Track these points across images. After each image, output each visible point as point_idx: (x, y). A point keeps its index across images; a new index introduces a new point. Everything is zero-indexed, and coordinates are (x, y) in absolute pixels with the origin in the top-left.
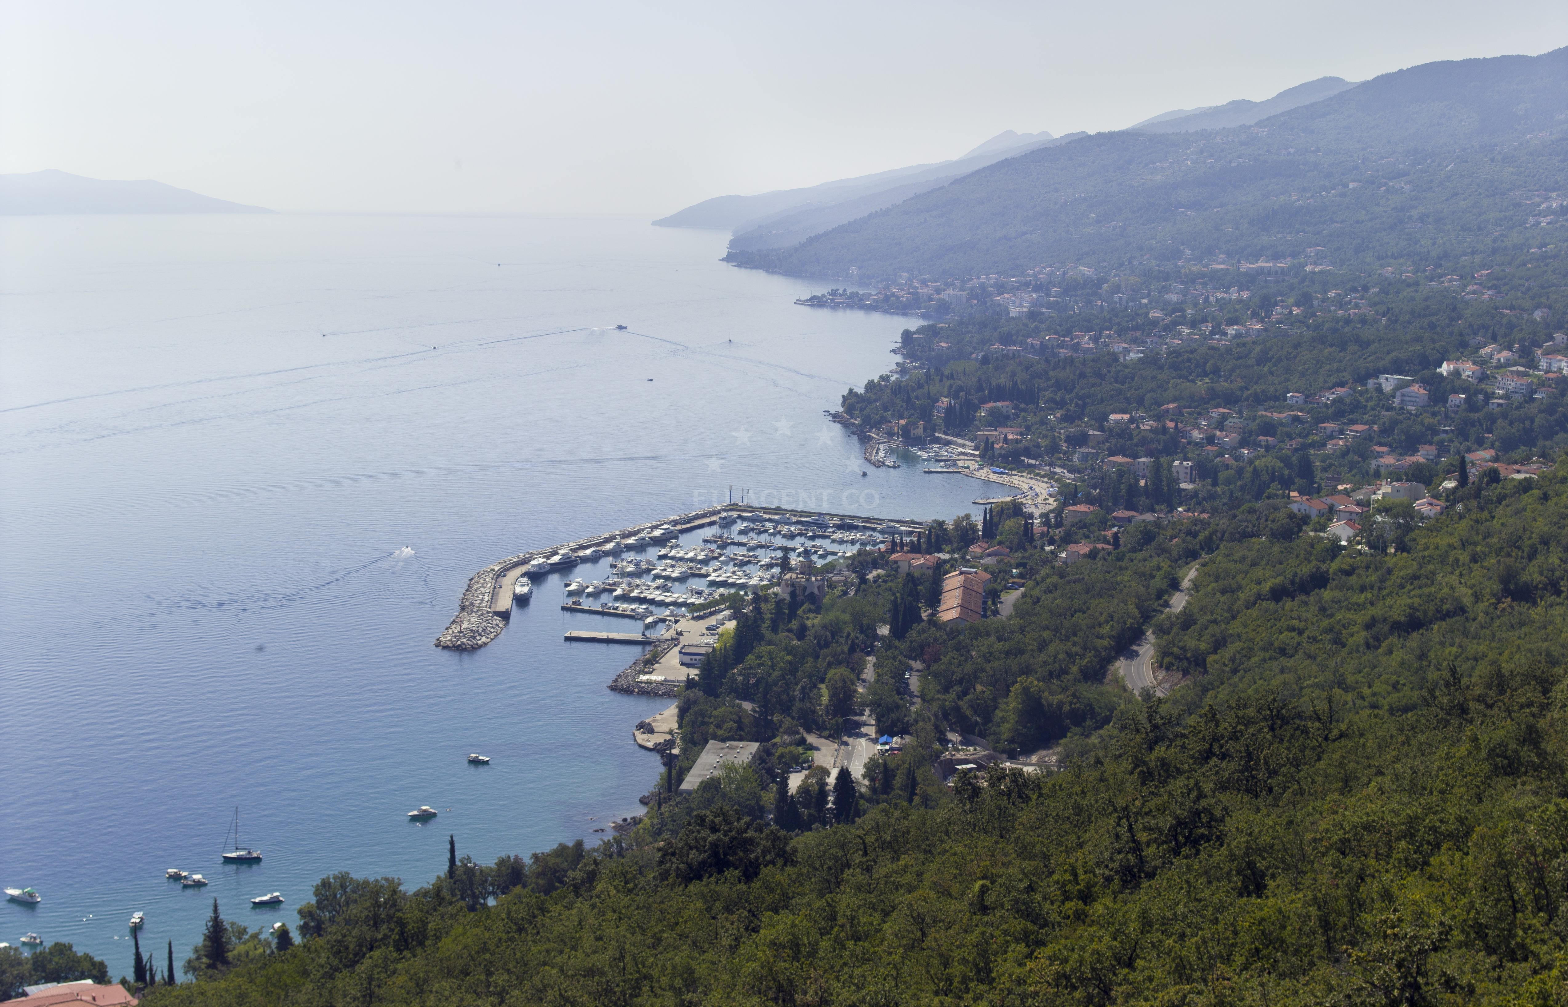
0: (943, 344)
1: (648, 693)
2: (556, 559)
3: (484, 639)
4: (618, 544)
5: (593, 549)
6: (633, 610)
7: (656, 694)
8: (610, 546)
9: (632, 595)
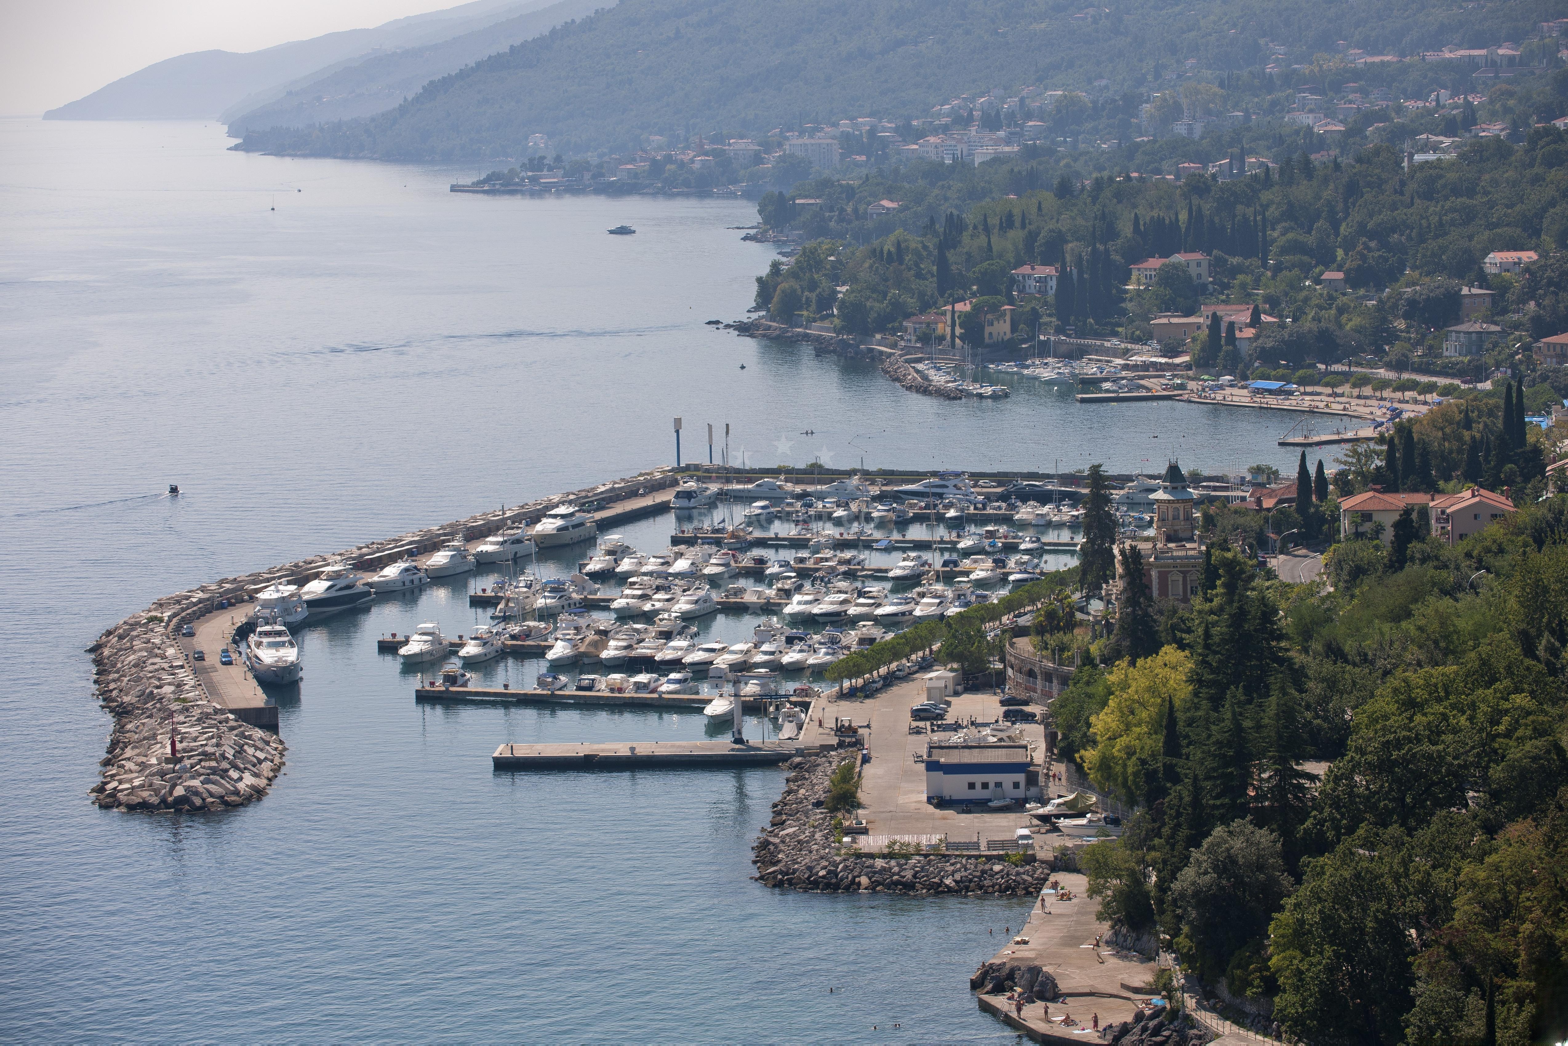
0: (886, 203)
1: (909, 886)
2: (317, 588)
3: (248, 779)
4: (461, 554)
5: (401, 565)
6: (639, 686)
7: (938, 891)
8: (440, 558)
9: (604, 654)
